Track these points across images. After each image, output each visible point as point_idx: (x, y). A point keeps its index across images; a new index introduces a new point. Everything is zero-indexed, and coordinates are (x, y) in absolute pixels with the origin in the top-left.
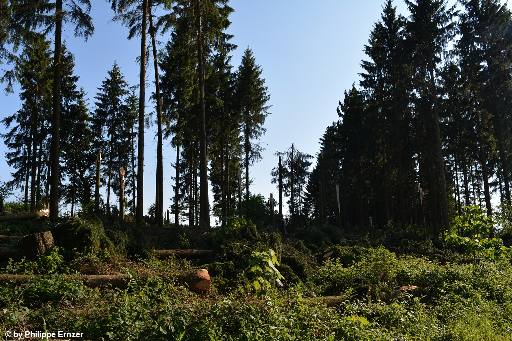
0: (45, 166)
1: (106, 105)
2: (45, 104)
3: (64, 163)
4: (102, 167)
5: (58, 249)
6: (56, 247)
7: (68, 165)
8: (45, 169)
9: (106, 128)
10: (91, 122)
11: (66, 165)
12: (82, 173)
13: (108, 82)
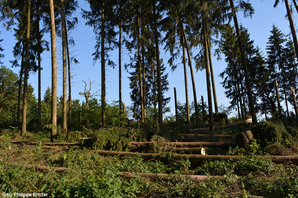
0: (246, 94)
1: (273, 51)
2: (238, 61)
3: (256, 91)
4: (279, 89)
5: (256, 141)
6: (254, 139)
7: (259, 92)
8: (246, 96)
9: (277, 65)
10: (266, 64)
11: (257, 92)
12: (268, 95)
13: (272, 37)
